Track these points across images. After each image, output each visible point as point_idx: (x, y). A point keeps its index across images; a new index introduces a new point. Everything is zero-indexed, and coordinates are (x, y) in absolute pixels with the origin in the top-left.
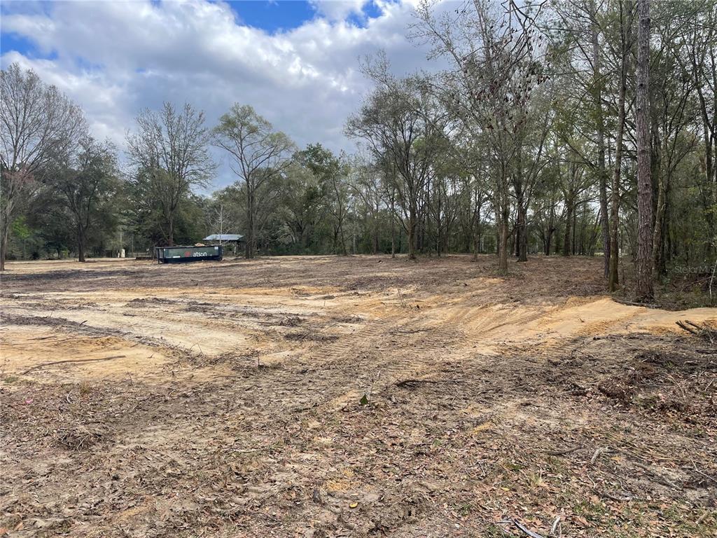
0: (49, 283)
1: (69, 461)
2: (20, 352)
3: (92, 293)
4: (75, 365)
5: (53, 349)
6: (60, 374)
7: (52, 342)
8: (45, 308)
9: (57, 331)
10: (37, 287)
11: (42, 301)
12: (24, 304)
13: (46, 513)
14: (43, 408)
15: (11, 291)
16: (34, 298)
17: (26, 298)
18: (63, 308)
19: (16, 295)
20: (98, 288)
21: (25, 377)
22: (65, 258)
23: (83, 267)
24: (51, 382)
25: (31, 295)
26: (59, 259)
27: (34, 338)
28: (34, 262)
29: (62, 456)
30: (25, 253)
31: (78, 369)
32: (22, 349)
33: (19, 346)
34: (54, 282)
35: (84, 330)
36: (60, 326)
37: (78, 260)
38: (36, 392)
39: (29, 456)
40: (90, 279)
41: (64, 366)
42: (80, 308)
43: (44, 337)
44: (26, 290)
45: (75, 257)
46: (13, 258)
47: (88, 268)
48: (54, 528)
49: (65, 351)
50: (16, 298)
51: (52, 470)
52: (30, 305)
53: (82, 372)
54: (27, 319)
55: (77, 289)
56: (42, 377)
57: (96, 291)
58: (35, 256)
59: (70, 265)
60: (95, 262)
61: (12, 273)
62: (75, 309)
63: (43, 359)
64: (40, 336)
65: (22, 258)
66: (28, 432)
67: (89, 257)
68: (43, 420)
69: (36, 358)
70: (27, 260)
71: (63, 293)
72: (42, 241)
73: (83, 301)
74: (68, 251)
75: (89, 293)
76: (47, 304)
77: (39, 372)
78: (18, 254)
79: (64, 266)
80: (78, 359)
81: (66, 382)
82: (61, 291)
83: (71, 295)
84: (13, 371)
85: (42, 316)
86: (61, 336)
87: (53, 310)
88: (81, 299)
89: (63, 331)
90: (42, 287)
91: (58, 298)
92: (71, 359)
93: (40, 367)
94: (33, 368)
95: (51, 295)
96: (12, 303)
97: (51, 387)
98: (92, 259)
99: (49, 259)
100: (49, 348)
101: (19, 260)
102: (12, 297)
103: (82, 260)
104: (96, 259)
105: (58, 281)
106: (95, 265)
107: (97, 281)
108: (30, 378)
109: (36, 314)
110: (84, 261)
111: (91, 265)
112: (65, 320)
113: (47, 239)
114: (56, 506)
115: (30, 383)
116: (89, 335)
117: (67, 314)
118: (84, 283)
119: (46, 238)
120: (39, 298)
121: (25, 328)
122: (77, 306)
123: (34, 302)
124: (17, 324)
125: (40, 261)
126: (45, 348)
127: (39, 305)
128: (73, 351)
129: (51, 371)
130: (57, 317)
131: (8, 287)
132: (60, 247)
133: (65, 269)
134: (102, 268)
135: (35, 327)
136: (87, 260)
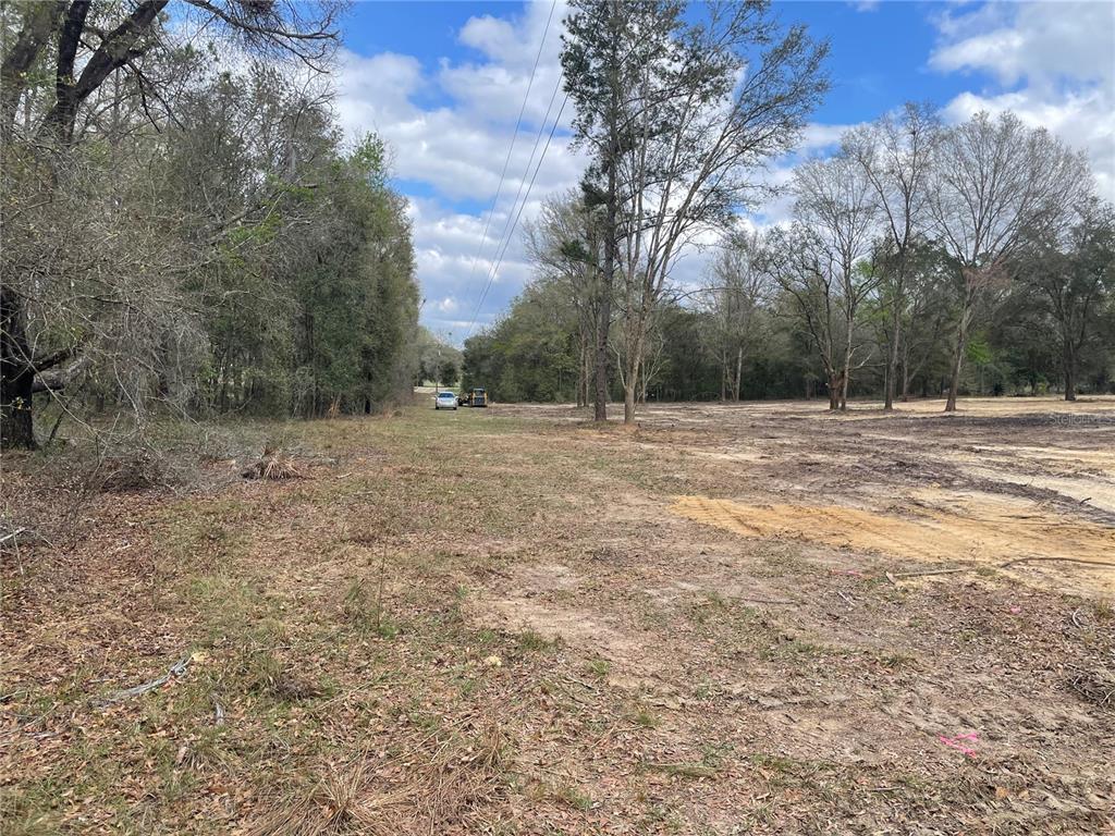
0: (1021, 432)
1: (1088, 719)
2: (993, 532)
3: (1094, 453)
4: (1079, 567)
5: (1041, 536)
6: (1057, 577)
7: (1038, 524)
8: (1021, 471)
9: (1044, 509)
10: (1005, 437)
11: (1016, 460)
12: (989, 461)
13: (1061, 791)
14: (1037, 625)
15: (968, 441)
16: (1002, 454)
17: (991, 453)
18: (1049, 474)
19: (977, 448)
20: (1102, 445)
21: (1004, 572)
22: (1043, 395)
23: (1073, 409)
24: (1044, 586)
25: (999, 448)
26: (1033, 395)
27: (1009, 514)
28: (995, 399)
29: (1076, 708)
30: (983, 386)
31: (1084, 575)
32: (995, 528)
33: (991, 524)
34: (1028, 432)
35: (1088, 513)
36: (1049, 502)
37: (1064, 397)
38: (1022, 597)
39: (1025, 692)
40: (1086, 430)
41: (1062, 565)
42: (1076, 476)
43: (1025, 515)
44: (989, 441)
45: (1058, 393)
46: (966, 393)
47: (1083, 411)
48: (1077, 819)
49: (1060, 542)
50: (977, 452)
51: (1063, 726)
52: (998, 465)
53: (1093, 581)
54: (997, 484)
55: (1067, 444)
56: (1031, 577)
57: (1097, 449)
58: (997, 391)
59: (1051, 405)
60: (1091, 401)
61: (966, 414)
62: (1069, 476)
63: (1028, 549)
64: (1019, 513)
65: (979, 394)
66: (1019, 656)
67: (1081, 393)
68: (1040, 644)
69: (1017, 545)
70: (985, 395)
71: (1046, 450)
72: (1009, 368)
73: (1079, 465)
74: (1048, 384)
75: (1088, 453)
76: (1023, 464)
77: (1025, 568)
78: (973, 387)
79: (1041, 407)
80: (1083, 559)
81: (1068, 591)
82: (1042, 446)
83: (1060, 454)
84: (987, 559)
85: (1019, 483)
86: (1051, 518)
87: (1033, 474)
88: (1077, 461)
89: (1053, 511)
90: (1011, 438)
91: (1039, 457)
92: (1072, 557)
93: (1025, 561)
94: (1015, 561)
95: (1028, 452)
96: (972, 458)
97: (1045, 595)
98: (1087, 397)
99: (1018, 396)
100: (1034, 534)
101: (975, 396)
102: (971, 450)
103: (1070, 398)
104: (1094, 397)
105: (1033, 430)
106: (1093, 407)
107: (1100, 433)
108: (1012, 575)
109: (1009, 478)
110: (1073, 400)
111: (1085, 407)
112: (1056, 492)
113: (1018, 365)
114: (1077, 785)
115: (1013, 583)
116: (1095, 521)
117: (1057, 483)
118: (1076, 436)
119: (1015, 363)
120: (1010, 455)
121: (994, 498)
122: (1070, 471)
123: (1003, 460)
124: (983, 490)
125: (1004, 399)
126: (1029, 533)
127: (1011, 465)
128: (1074, 544)
129: (1042, 569)
130: (1043, 487)
131: (963, 436)
132: (1035, 376)
133: (1044, 412)
134: (1104, 412)
135: (1009, 497)
136: (1078, 397)
